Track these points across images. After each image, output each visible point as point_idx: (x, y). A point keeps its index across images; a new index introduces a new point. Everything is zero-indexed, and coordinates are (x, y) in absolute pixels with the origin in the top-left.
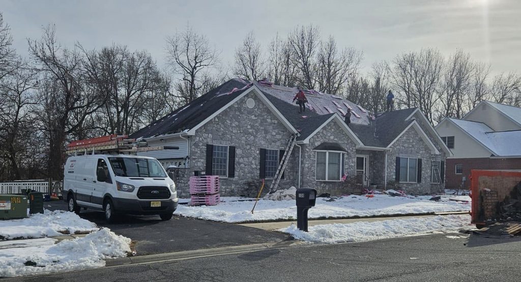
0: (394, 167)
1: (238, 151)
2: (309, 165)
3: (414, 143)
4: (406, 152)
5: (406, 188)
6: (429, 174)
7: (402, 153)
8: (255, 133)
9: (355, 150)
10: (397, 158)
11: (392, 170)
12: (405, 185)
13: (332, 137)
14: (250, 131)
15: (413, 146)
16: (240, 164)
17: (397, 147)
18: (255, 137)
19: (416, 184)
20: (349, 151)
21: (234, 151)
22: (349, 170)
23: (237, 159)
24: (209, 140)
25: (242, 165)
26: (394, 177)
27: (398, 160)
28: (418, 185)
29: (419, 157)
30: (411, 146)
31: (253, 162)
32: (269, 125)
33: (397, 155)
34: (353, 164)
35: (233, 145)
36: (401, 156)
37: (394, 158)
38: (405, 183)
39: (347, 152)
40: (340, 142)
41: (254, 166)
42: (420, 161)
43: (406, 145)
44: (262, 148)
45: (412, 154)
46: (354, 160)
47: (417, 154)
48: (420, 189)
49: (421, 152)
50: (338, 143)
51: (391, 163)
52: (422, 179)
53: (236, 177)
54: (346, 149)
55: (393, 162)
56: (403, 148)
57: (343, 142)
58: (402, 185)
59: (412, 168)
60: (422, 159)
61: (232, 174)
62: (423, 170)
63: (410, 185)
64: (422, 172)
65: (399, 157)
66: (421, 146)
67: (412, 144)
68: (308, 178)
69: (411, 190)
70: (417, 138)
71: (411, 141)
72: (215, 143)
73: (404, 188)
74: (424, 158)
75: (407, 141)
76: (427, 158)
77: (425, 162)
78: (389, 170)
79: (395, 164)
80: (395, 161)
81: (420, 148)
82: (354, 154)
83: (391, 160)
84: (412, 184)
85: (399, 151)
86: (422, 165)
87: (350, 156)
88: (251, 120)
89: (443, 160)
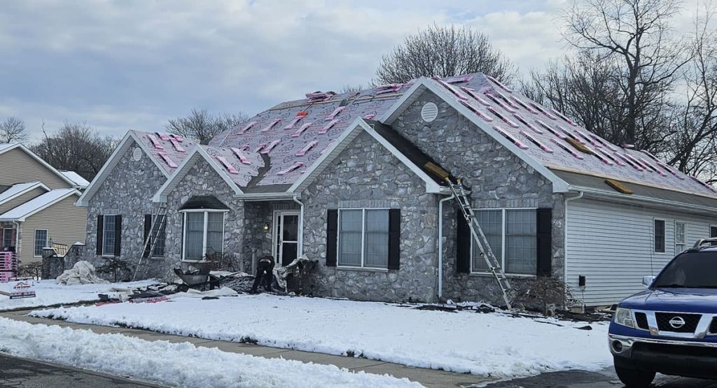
0: (325, 233)
1: (125, 221)
3: (378, 173)
4: (356, 196)
5: (357, 281)
6: (428, 247)
7: (344, 199)
8: (141, 194)
9: (241, 205)
10: (329, 211)
11: (317, 240)
12: (353, 275)
13: (205, 186)
14: (137, 191)
15: (374, 179)
16: (126, 238)
17: (332, 187)
18: (141, 198)
19: (386, 273)
20: (231, 208)
21: (121, 221)
22: (232, 242)
23: (123, 231)
24: (101, 209)
25: (128, 239)
26: (323, 255)
27: (332, 216)
28: (392, 276)
29: (394, 204)
31: (139, 234)
32: (156, 180)
33: (332, 206)
34: (238, 231)
35: (120, 213)
36: (340, 206)
37: (324, 213)
38: (354, 271)
39: (229, 209)
40: (217, 192)
41: (139, 240)
42: (395, 216)
43: (355, 180)
44: (148, 213)
45: (372, 199)
46: (240, 222)
47: (389, 198)
48: (399, 286)
49: (401, 191)
50: (214, 194)
51: (317, 223)
52: (401, 260)
53: (122, 256)
54: (227, 203)
55: (321, 221)
56: (348, 187)
57: (223, 192)
58: (344, 273)
59: (374, 232)
60: (405, 208)
61: (117, 252)
62: (407, 239)
63: (366, 274)
64: (405, 243)
65: (335, 208)
66: (399, 177)
67: (373, 174)
68: (170, 256)
69: (370, 287)
70: (387, 158)
71: (369, 168)
72: (106, 213)
73: (351, 282)
74: (409, 205)
75: (357, 170)
76: (418, 205)
77: (414, 215)
78: (312, 240)
79: (326, 225)
80: (326, 219)
81: (397, 181)
82: (240, 211)
83: (316, 217)
84: (374, 273)
85: (338, 196)
86: (402, 225)
87: (234, 216)
88: (137, 177)
89: (549, 205)
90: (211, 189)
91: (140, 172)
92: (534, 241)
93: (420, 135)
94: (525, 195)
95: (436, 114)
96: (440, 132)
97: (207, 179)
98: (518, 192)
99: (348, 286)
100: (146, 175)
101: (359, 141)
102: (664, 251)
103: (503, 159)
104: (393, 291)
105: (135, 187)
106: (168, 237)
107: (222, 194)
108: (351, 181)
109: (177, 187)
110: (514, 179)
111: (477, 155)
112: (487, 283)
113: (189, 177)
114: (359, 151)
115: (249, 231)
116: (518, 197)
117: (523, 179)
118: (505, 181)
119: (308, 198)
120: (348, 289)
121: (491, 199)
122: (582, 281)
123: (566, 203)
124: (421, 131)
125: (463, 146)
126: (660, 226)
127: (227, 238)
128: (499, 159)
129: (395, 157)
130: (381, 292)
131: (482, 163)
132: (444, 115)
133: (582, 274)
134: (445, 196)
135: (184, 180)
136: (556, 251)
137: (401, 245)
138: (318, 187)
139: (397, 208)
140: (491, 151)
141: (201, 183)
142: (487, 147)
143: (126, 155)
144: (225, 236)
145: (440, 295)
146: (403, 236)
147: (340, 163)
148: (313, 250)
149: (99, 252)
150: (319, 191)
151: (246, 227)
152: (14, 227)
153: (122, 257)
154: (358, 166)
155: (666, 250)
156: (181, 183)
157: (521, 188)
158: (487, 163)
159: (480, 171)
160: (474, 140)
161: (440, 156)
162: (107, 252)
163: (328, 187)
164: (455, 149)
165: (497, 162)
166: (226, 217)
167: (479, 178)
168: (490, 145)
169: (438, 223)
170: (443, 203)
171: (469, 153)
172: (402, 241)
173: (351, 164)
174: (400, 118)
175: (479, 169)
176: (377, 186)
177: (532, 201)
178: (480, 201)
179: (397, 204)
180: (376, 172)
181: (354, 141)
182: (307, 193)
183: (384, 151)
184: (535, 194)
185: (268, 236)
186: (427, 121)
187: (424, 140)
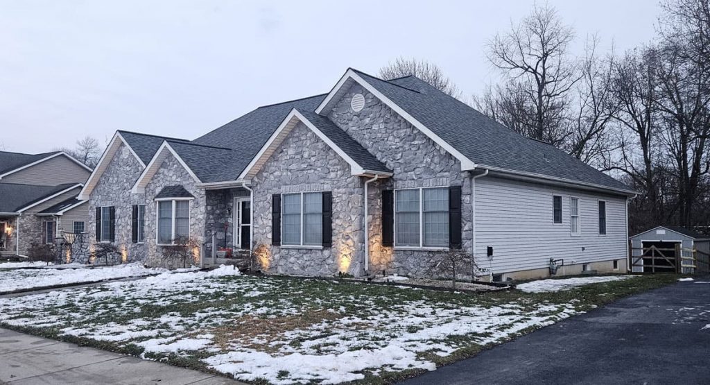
0: (270, 216)
1: (118, 212)
2: (150, 222)
3: (313, 159)
4: (295, 181)
5: (298, 258)
6: (355, 225)
7: (286, 185)
9: (203, 193)
10: (274, 196)
11: (265, 222)
12: (294, 252)
14: (126, 185)
15: (310, 164)
16: (118, 226)
17: (276, 174)
19: (321, 250)
20: (196, 196)
21: (114, 211)
22: (197, 227)
23: (116, 220)
24: (99, 202)
25: (120, 227)
26: (270, 236)
27: (276, 199)
28: (326, 253)
29: (327, 188)
30: (304, 166)
31: (129, 222)
33: (275, 191)
34: (201, 217)
35: (114, 204)
36: (283, 190)
37: (270, 197)
38: (295, 249)
39: (194, 197)
40: (184, 183)
41: (128, 228)
42: (327, 198)
43: (294, 167)
44: (136, 204)
45: (308, 183)
46: (203, 209)
47: (322, 181)
48: (332, 262)
49: (333, 175)
50: (181, 184)
51: (264, 207)
52: (333, 238)
53: (116, 242)
54: (192, 192)
55: (268, 205)
56: (289, 173)
57: (188, 183)
58: (287, 251)
59: (312, 214)
60: (336, 189)
61: (112, 238)
62: (338, 218)
63: (305, 251)
64: (336, 223)
65: (278, 193)
66: (331, 162)
67: (309, 160)
68: (148, 240)
69: (308, 263)
70: (320, 145)
71: (306, 155)
72: (102, 205)
73: (292, 259)
74: (339, 188)
75: (296, 157)
76: (347, 187)
77: (343, 196)
78: (260, 222)
79: (271, 208)
80: (271, 202)
81: (328, 166)
82: (202, 199)
83: (263, 201)
84: (311, 250)
85: (280, 182)
86: (333, 205)
87: (197, 203)
88: (126, 172)
89: (459, 182)
90: (179, 180)
91: (128, 169)
92: (447, 216)
93: (350, 124)
94: (438, 175)
95: (364, 104)
96: (367, 120)
97: (176, 171)
98: (433, 172)
99: (290, 263)
100: (132, 171)
101: (297, 131)
102: (561, 222)
103: (420, 142)
104: (327, 267)
105: (125, 181)
106: (146, 223)
107: (188, 184)
108: (291, 167)
109: (152, 179)
110: (429, 160)
111: (397, 140)
112: (408, 256)
113: (162, 170)
114: (297, 140)
115: (211, 217)
116: (433, 176)
117: (436, 160)
118: (422, 162)
119: (257, 185)
120: (290, 265)
121: (411, 180)
122: (490, 251)
123: (474, 180)
124: (352, 120)
125: (386, 132)
126: (557, 201)
127: (192, 223)
128: (416, 142)
129: (326, 145)
130: (317, 268)
131: (402, 147)
132: (370, 104)
133: (490, 245)
134: (370, 178)
135: (157, 173)
136: (465, 225)
137: (333, 225)
138: (265, 174)
139: (330, 190)
140: (410, 136)
141: (171, 175)
142: (406, 132)
143: (117, 154)
144: (191, 221)
145: (366, 269)
146: (334, 216)
147: (282, 152)
148: (261, 231)
149: (98, 239)
150: (266, 178)
151: (208, 213)
152: (54, 220)
153: (115, 244)
154: (296, 154)
155: (563, 221)
156: (156, 176)
157: (435, 168)
158: (407, 147)
159: (400, 154)
160: (396, 126)
161: (367, 142)
162: (105, 238)
163: (272, 173)
164: (379, 135)
165: (415, 145)
166: (191, 204)
167: (400, 161)
168: (408, 130)
169: (364, 203)
170: (368, 184)
171: (391, 138)
172: (333, 220)
173: (291, 152)
174: (333, 110)
175: (399, 153)
176: (312, 171)
177: (445, 179)
178: (400, 182)
179: (329, 186)
180: (312, 158)
181: (293, 131)
182: (256, 180)
183: (318, 139)
184: (447, 173)
185: (230, 220)
186: (356, 111)
187: (354, 128)
